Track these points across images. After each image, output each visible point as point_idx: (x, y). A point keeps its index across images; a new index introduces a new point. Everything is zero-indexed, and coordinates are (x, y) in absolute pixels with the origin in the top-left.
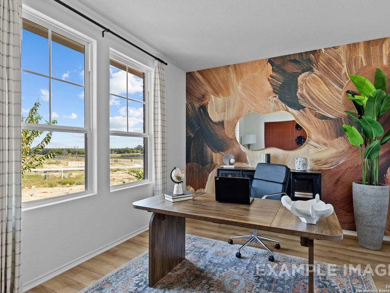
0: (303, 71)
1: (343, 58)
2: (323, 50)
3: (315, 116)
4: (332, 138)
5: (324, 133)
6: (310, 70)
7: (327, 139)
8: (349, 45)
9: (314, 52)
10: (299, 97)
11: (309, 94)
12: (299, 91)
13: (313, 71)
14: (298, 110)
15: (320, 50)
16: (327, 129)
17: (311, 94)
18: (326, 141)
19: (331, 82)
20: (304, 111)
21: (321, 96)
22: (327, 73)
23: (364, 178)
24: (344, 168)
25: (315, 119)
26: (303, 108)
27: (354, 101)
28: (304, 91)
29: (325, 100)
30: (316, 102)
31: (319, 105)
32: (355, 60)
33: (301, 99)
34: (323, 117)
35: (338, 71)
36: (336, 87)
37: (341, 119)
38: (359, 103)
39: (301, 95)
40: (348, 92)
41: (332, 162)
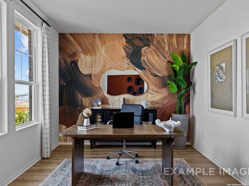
0: (145, 46)
1: (166, 41)
2: (156, 35)
3: (152, 75)
4: (160, 88)
5: (156, 86)
6: (149, 45)
7: (158, 89)
8: (169, 34)
9: (151, 35)
11: (148, 60)
12: (142, 58)
13: (150, 47)
14: (142, 70)
15: (154, 34)
16: (158, 83)
17: (149, 60)
18: (157, 90)
19: (160, 55)
20: (145, 71)
21: (155, 63)
22: (158, 49)
23: (177, 111)
24: (166, 106)
25: (151, 76)
26: (145, 69)
27: (172, 67)
28: (145, 58)
29: (157, 65)
30: (152, 66)
31: (154, 68)
32: (172, 44)
33: (143, 63)
34: (155, 76)
35: (164, 49)
36: (162, 58)
37: (165, 77)
38: (174, 69)
39: (143, 61)
40: (168, 62)
41: (161, 102)
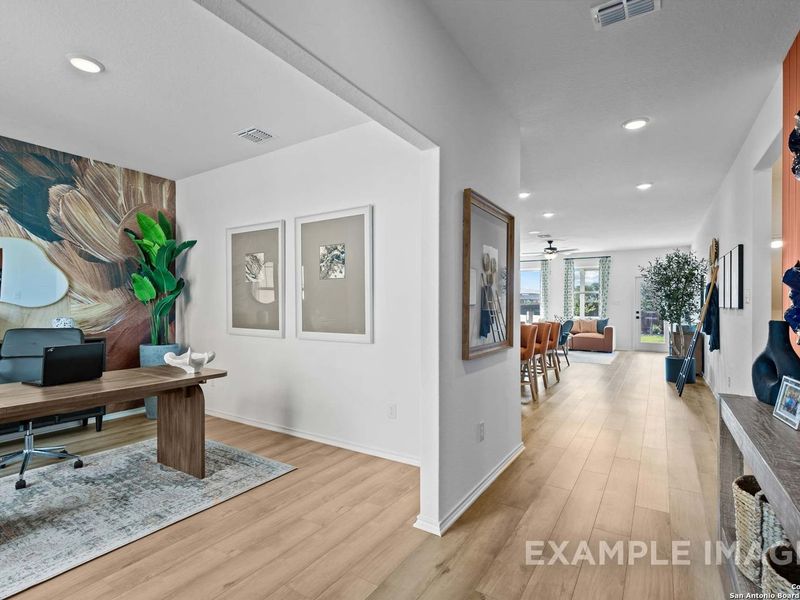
0: (59, 181)
1: (119, 183)
2: (92, 163)
3: (80, 255)
4: (105, 289)
5: (93, 282)
6: (72, 183)
7: (99, 290)
8: (127, 170)
9: (78, 159)
10: (51, 220)
11: (68, 219)
12: (52, 210)
13: (76, 187)
14: (51, 241)
15: (87, 160)
16: (98, 276)
17: (73, 218)
18: (97, 294)
19: (103, 211)
20: (61, 244)
21: (89, 228)
22: (98, 196)
23: (154, 338)
24: (121, 330)
25: (80, 261)
26: (59, 239)
27: (139, 245)
28: (61, 212)
29: (95, 235)
30: (82, 235)
31: (86, 239)
32: (134, 193)
33: (55, 224)
34: (91, 258)
35: (114, 200)
36: (110, 219)
37: (117, 264)
38: (145, 249)
39: (54, 219)
40: (126, 230)
41: (106, 322)
